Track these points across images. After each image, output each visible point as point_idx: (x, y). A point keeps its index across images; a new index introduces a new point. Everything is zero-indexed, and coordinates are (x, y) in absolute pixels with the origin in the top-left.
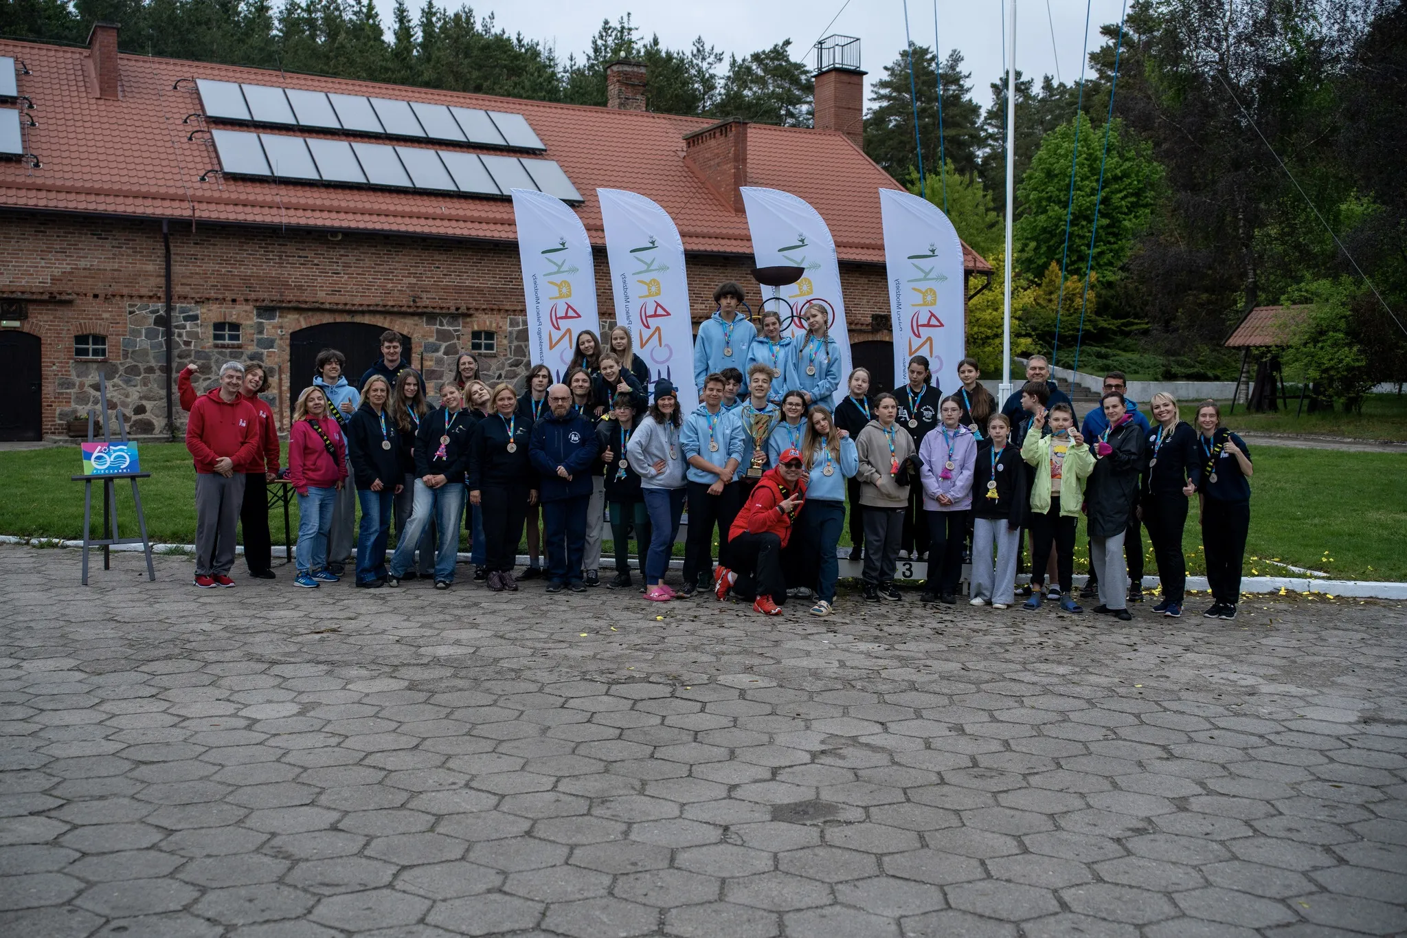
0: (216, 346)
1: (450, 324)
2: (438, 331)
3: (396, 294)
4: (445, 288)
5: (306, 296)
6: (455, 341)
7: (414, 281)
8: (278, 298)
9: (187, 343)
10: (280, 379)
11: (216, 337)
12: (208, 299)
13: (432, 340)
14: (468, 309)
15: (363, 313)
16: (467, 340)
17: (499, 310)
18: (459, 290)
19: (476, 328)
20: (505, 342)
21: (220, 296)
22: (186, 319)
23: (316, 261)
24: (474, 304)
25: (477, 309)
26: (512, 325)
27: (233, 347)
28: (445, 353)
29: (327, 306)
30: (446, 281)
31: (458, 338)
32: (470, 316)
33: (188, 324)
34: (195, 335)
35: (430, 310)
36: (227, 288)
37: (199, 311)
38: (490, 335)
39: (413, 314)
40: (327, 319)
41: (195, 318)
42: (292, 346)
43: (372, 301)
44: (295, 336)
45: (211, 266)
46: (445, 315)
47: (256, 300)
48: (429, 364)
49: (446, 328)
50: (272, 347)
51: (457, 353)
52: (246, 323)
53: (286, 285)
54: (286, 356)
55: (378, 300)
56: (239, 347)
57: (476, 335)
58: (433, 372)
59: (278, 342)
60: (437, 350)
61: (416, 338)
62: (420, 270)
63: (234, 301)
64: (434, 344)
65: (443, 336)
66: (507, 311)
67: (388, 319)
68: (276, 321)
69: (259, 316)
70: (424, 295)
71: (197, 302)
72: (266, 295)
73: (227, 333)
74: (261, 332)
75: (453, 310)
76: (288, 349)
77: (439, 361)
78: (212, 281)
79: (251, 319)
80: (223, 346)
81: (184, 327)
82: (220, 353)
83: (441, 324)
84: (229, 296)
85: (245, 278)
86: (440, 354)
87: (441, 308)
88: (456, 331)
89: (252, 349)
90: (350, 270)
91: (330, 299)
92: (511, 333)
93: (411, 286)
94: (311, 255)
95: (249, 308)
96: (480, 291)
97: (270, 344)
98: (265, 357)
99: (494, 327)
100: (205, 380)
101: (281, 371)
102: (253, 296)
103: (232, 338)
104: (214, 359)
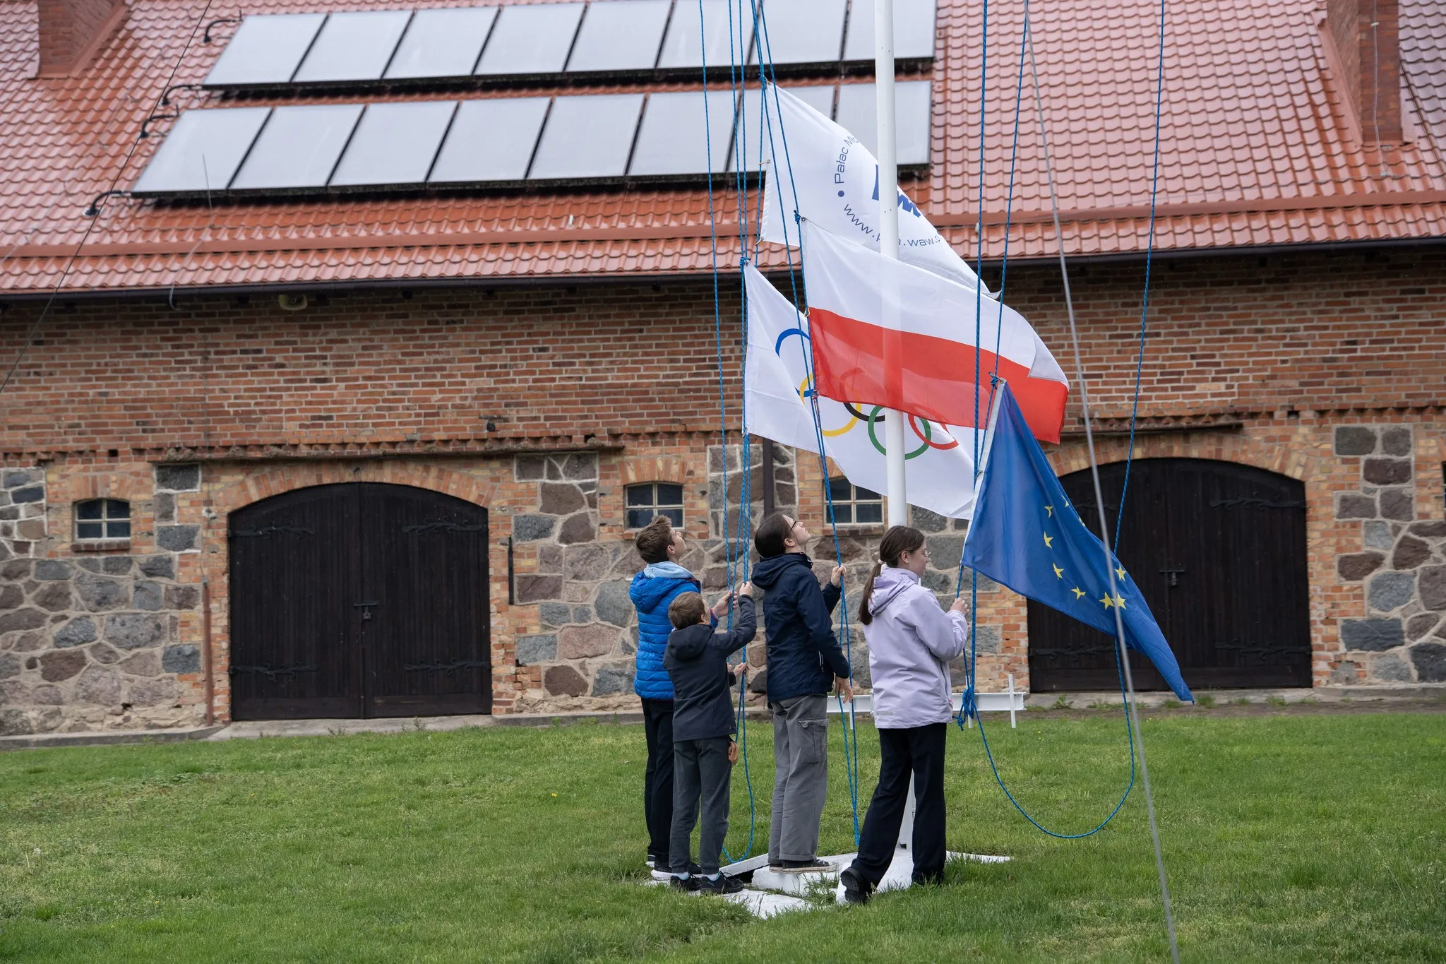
0: (77, 550)
1: (571, 473)
2: (546, 490)
3: (450, 414)
4: (560, 393)
5: (260, 433)
6: (586, 509)
7: (487, 382)
8: (201, 441)
9: (21, 547)
10: (208, 612)
11: (84, 531)
12: (64, 454)
13: (533, 510)
14: (615, 436)
15: (379, 461)
16: (614, 506)
17: (689, 434)
18: (590, 394)
19: (632, 478)
20: (703, 505)
21: (85, 446)
22: (18, 497)
23: (279, 359)
24: (625, 425)
25: (635, 436)
26: (716, 465)
27: (110, 549)
28: (565, 538)
29: (304, 451)
30: (560, 379)
31: (593, 504)
32: (618, 451)
33: (23, 508)
34: (33, 528)
35: (526, 444)
36: (99, 428)
37: (47, 479)
38: (672, 492)
39: (487, 457)
40: (302, 479)
41: (36, 494)
42: (231, 540)
43: (397, 434)
44: (235, 517)
45: (66, 386)
46: (559, 454)
47: (159, 450)
48: (526, 564)
49: (564, 481)
50: (190, 545)
51: (589, 535)
52: (136, 498)
53: (216, 412)
54: (220, 562)
55: (411, 431)
56: (124, 548)
57: (637, 492)
58: (538, 580)
59: (202, 532)
60: (544, 532)
61: (496, 507)
62: (504, 357)
63: (113, 453)
64: (536, 519)
65: (557, 499)
66: (707, 434)
67: (434, 472)
68: (199, 489)
69: (163, 481)
70: (513, 413)
71: (41, 463)
72: (177, 439)
73: (104, 520)
74: (167, 515)
75: (578, 442)
76: (223, 548)
77: (550, 557)
78: (70, 417)
79: (148, 489)
80: (90, 550)
81: (14, 514)
82: (85, 564)
83: (553, 474)
84: (103, 445)
85: (134, 405)
86: (553, 540)
87: (555, 438)
88: (586, 487)
89: (148, 551)
90: (350, 372)
91: (309, 436)
92: (715, 484)
93: (484, 395)
94: (266, 344)
95: (141, 466)
96: (641, 394)
97: (185, 538)
98: (175, 568)
99: (674, 475)
100: (56, 620)
101: (208, 597)
102: (150, 441)
103: (114, 530)
104: (73, 574)
